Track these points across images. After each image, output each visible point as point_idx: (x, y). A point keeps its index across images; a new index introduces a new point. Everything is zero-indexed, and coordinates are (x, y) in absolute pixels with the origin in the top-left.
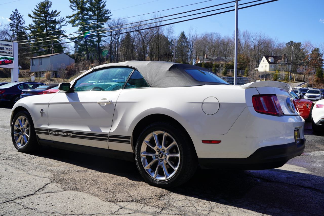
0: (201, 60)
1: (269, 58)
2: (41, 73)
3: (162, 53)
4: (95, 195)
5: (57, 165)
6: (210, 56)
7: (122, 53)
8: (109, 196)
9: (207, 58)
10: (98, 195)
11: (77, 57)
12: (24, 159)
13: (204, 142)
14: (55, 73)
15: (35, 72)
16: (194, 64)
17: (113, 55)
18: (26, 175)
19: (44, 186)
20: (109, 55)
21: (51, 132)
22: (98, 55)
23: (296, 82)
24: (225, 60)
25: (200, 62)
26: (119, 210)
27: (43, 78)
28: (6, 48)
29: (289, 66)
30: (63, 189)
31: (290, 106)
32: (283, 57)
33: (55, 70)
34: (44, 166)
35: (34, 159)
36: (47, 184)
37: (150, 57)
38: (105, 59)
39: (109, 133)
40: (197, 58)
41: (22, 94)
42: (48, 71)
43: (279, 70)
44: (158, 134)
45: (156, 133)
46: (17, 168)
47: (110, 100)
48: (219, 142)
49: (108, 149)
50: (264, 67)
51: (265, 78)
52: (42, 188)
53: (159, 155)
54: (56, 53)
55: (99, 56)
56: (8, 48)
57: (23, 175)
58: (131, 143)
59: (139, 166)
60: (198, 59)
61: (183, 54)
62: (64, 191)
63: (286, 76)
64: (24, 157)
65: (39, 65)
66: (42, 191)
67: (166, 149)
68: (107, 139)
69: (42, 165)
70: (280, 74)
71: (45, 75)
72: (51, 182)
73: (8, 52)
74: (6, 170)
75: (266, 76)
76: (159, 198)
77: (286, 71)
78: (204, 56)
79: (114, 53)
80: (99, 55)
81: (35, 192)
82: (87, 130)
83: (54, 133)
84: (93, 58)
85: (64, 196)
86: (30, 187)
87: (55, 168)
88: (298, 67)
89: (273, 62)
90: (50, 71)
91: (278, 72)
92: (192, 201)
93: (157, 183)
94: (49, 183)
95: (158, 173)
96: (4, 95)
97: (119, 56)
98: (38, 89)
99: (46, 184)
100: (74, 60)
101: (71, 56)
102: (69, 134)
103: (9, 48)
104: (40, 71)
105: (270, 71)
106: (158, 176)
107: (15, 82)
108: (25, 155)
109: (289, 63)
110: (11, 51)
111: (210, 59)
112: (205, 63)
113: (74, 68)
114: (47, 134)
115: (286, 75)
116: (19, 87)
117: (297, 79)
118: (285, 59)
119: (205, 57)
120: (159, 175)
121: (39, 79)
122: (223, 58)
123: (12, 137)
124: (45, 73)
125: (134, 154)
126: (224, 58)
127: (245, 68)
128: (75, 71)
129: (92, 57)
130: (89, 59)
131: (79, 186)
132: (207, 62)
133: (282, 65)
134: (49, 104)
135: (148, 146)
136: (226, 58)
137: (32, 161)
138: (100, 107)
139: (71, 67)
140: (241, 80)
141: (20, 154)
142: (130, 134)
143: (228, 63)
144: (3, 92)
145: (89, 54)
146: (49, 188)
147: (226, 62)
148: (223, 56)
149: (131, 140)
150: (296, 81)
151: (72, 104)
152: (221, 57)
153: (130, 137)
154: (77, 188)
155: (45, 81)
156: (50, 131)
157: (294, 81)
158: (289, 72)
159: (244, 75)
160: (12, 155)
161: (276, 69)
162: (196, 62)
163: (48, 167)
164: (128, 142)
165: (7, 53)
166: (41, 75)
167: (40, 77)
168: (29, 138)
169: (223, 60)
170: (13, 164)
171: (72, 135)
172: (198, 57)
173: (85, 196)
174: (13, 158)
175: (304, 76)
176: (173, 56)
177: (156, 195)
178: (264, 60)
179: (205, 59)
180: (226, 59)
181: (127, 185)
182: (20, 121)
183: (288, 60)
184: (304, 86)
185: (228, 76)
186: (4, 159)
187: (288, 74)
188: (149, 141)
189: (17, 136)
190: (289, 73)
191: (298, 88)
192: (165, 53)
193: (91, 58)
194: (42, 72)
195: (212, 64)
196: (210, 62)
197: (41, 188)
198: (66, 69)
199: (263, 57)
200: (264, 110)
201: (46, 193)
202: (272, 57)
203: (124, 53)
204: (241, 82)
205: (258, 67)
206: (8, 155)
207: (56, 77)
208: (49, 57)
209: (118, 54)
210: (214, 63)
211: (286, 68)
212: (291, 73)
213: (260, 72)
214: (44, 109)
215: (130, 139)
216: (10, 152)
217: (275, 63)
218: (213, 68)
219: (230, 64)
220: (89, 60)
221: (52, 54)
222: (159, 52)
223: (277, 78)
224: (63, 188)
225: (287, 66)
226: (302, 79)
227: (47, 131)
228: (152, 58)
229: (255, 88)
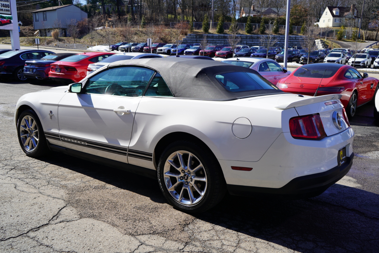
0: (246, 13)
1: (334, 9)
2: (47, 31)
3: (197, 4)
4: (114, 225)
5: (71, 178)
6: (257, 7)
7: (147, 4)
8: (128, 226)
9: (254, 10)
10: (116, 225)
11: (90, 10)
12: (34, 169)
13: (234, 168)
14: (63, 31)
15: (39, 30)
16: (237, 18)
17: (136, 7)
18: (38, 195)
19: (58, 212)
20: (129, 7)
21: (62, 138)
22: (116, 7)
23: (366, 41)
24: (277, 12)
25: (246, 15)
26: (138, 247)
27: (50, 37)
28: (2, 4)
29: (358, 20)
30: (79, 216)
32: (352, 8)
33: (64, 27)
34: (57, 179)
35: (45, 169)
36: (61, 209)
37: (182, 9)
38: (125, 11)
39: (128, 147)
40: (241, 10)
41: (26, 66)
42: (55, 29)
43: (346, 26)
44: (183, 154)
45: (179, 153)
46: (27, 183)
47: (129, 110)
48: (249, 169)
49: (127, 163)
50: (326, 21)
51: (327, 37)
52: (56, 215)
53: (184, 178)
54: (64, 4)
55: (118, 9)
56: (4, 4)
57: (35, 195)
58: (153, 160)
59: (162, 187)
60: (242, 12)
61: (224, 5)
62: (81, 220)
63: (353, 33)
64: (34, 166)
65: (44, 20)
66: (56, 219)
67: (192, 171)
68: (126, 153)
69: (55, 177)
70: (345, 31)
71: (52, 33)
72: (65, 206)
73: (5, 10)
74: (15, 187)
75: (328, 33)
76: (183, 227)
77: (354, 27)
78: (251, 7)
79: (136, 4)
80: (117, 6)
81: (49, 222)
82: (103, 140)
83: (66, 139)
84: (111, 11)
85: (80, 227)
86: (43, 214)
87: (69, 182)
88: (370, 21)
89: (338, 14)
90: (57, 28)
91: (344, 28)
92: (219, 232)
93: (182, 207)
94: (64, 207)
95: (183, 196)
96: (4, 67)
97: (142, 8)
98: (45, 59)
99: (60, 209)
100: (86, 14)
101: (83, 8)
102: (83, 143)
103: (5, 4)
104: (45, 28)
105: (333, 27)
106: (184, 200)
107: (17, 50)
108: (35, 161)
109: (359, 16)
110: (7, 8)
111: (258, 12)
112: (252, 17)
113: (87, 25)
114: (59, 139)
115: (354, 32)
116: (21, 56)
117: (368, 37)
118: (353, 11)
119: (252, 8)
120: (184, 198)
121: (45, 38)
122: (274, 10)
123: (19, 138)
124: (52, 31)
125: (156, 172)
126: (275, 9)
127: (302, 24)
128: (89, 29)
129: (109, 10)
130: (105, 12)
131: (96, 212)
132: (254, 15)
133: (350, 19)
134: (58, 105)
135: (171, 166)
136: (278, 10)
137: (44, 172)
138: (117, 115)
139: (83, 24)
140: (296, 39)
141: (29, 160)
142: (152, 151)
143: (280, 17)
144: (2, 64)
145: (105, 6)
146: (64, 214)
147: (278, 15)
148: (274, 7)
149: (152, 157)
150: (365, 40)
151: (85, 109)
152: (272, 9)
153: (152, 154)
154: (95, 214)
155: (52, 42)
156: (61, 137)
157: (363, 40)
158: (358, 28)
159: (300, 33)
160: (20, 162)
161: (342, 24)
162: (240, 16)
163: (62, 181)
164: (151, 159)
165: (4, 10)
166: (48, 33)
167: (46, 36)
168: (38, 143)
169: (274, 12)
170: (23, 176)
171: (87, 144)
172: (242, 8)
173: (103, 227)
174: (22, 166)
175: (377, 33)
176: (211, 8)
177: (179, 224)
178: (326, 13)
179: (251, 12)
180: (278, 11)
181: (149, 209)
182: (27, 121)
183: (357, 12)
184: (376, 46)
185: (279, 34)
186: (12, 169)
187: (356, 32)
188: (173, 160)
189: (24, 138)
190: (358, 29)
191: (368, 50)
192: (201, 4)
193: (108, 10)
194: (48, 29)
195: (260, 18)
196: (258, 15)
197: (56, 214)
198: (77, 26)
199: (325, 9)
200: (302, 134)
201: (61, 222)
202: (337, 8)
203: (149, 4)
204: (296, 42)
205: (318, 21)
206: (16, 161)
207: (65, 36)
208: (55, 10)
209: (141, 6)
210: (263, 17)
211: (355, 23)
212: (360, 30)
213: (321, 28)
214: (52, 111)
215: (152, 156)
216: (18, 157)
217: (340, 15)
218: (261, 24)
219: (283, 18)
220: (106, 14)
221: (59, 7)
222: (193, 2)
223: (342, 37)
224: (79, 215)
225: (357, 20)
226: (374, 37)
227: (59, 136)
228: (184, 10)
229: (294, 108)
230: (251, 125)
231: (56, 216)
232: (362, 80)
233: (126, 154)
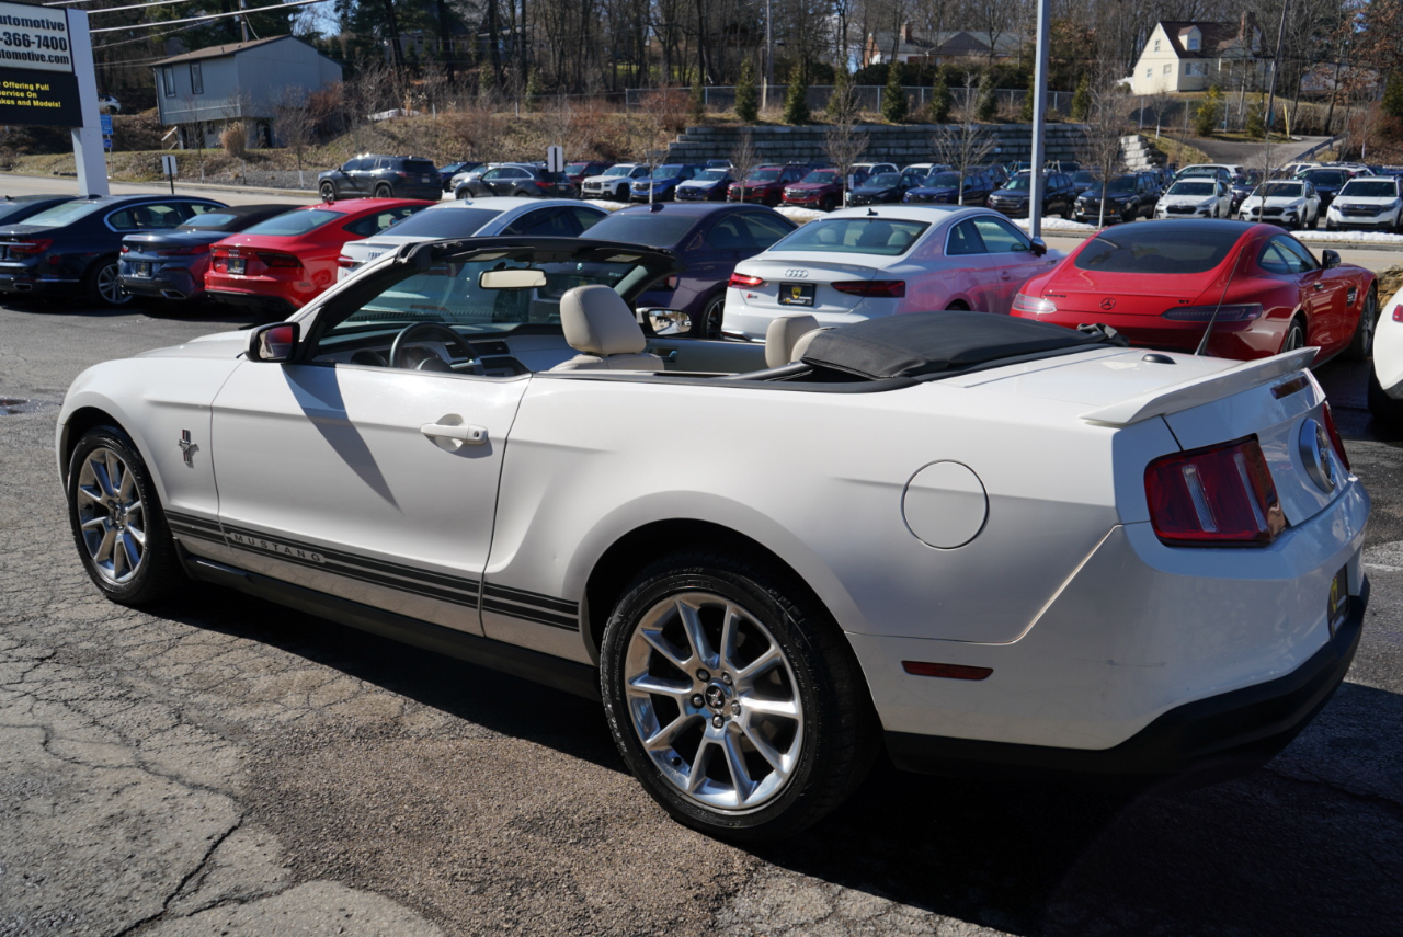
0: (883, 52)
1: (1183, 30)
2: (205, 130)
3: (714, 25)
4: (429, 913)
5: (267, 691)
6: (922, 30)
7: (544, 29)
8: (490, 915)
9: (910, 40)
10: (439, 913)
11: (351, 53)
12: (127, 655)
13: (912, 667)
14: (261, 128)
15: (177, 125)
16: (853, 68)
17: (506, 38)
18: (133, 778)
19: (207, 855)
20: (485, 38)
21: (232, 535)
22: (440, 40)
23: (1294, 137)
24: (990, 45)
25: (882, 58)
27: (215, 150)
28: (39, 37)
29: (1267, 66)
30: (289, 871)
31: (1314, 464)
32: (1243, 23)
33: (262, 115)
34: (214, 699)
35: (171, 653)
36: (220, 841)
37: (664, 43)
38: (469, 55)
39: (483, 574)
40: (865, 40)
41: (126, 255)
42: (231, 121)
43: (1222, 87)
44: (701, 605)
45: (686, 603)
46: (95, 723)
47: (480, 430)
49: (481, 634)
50: (1158, 72)
51: (1161, 125)
52: (198, 870)
53: (709, 699)
54: (261, 38)
55: (446, 46)
56: (46, 38)
57: (119, 777)
58: (580, 628)
59: (618, 735)
60: (869, 47)
61: (807, 26)
62: (298, 889)
63: (1250, 110)
64: (131, 642)
65: (193, 92)
66: (196, 891)
67: (737, 674)
68: (476, 598)
69: (205, 691)
70: (1224, 106)
71: (223, 136)
72: (236, 823)
73: (50, 57)
74: (45, 744)
75: (1164, 115)
76: (713, 910)
77: (1253, 91)
78: (899, 31)
79: (506, 28)
80: (443, 39)
81: (165, 904)
83: (245, 540)
84: (422, 53)
85: (290, 928)
86: (144, 867)
87: (260, 711)
88: (1307, 69)
89: (1198, 48)
90: (239, 120)
91: (1220, 96)
92: (859, 929)
93: (702, 817)
94: (231, 831)
95: (704, 772)
96: (51, 258)
97: (528, 42)
99: (216, 838)
100: (338, 69)
101: (327, 47)
102: (308, 555)
103: (52, 38)
104: (199, 120)
105: (1181, 91)
106: (709, 785)
107: (92, 197)
108: (133, 623)
109: (1270, 53)
110: (59, 49)
111: (926, 45)
112: (903, 63)
113: (341, 104)
114: (219, 539)
115: (1252, 107)
116: (109, 220)
117: (1299, 123)
118: (1249, 34)
119: (903, 34)
120: (709, 780)
121: (200, 155)
122: (980, 39)
123: (74, 533)
124: (222, 130)
125: (597, 669)
126: (981, 36)
127: (1075, 84)
128: (348, 119)
129: (416, 52)
130: (402, 59)
131: (359, 853)
132: (909, 59)
133: (1236, 63)
134: (211, 409)
135: (654, 653)
136: (994, 38)
137: (164, 670)
139: (326, 102)
140: (1056, 137)
141: (114, 618)
142: (579, 597)
143: (1001, 63)
144: (44, 247)
145: (401, 39)
146: (230, 865)
147: (991, 56)
148: (977, 28)
149: (579, 617)
150: (1292, 133)
152: (971, 34)
153: (577, 603)
154: (352, 861)
155: (224, 165)
156: (228, 531)
157: (1284, 132)
158: (1268, 92)
159: (1068, 115)
160: (78, 629)
161: (1209, 81)
162: (863, 62)
163: (231, 705)
164: (571, 625)
165: (47, 58)
166: (208, 137)
167: (202, 145)
168: (144, 551)
169: (980, 47)
170: (81, 689)
171: (323, 560)
172: (870, 35)
173: (385, 924)
174: (85, 645)
175: (1331, 109)
176: (762, 36)
177: (696, 897)
178: (1157, 42)
179: (900, 47)
180: (993, 44)
182: (102, 468)
183: (1263, 39)
184: (1329, 154)
185: (1000, 120)
186: (42, 659)
187: (1259, 105)
188: (661, 629)
189: (95, 533)
190: (1268, 96)
191: (1303, 167)
192: (727, 24)
193: (412, 50)
194: (209, 122)
195: (930, 66)
196: (925, 57)
197: (195, 867)
198: (308, 110)
199: (1155, 26)
201: (213, 905)
202: (1194, 27)
203: (550, 28)
204: (1057, 145)
205: (1130, 73)
206: (62, 625)
207: (269, 144)
208: (232, 55)
209: (524, 34)
210: (941, 63)
211: (1254, 76)
212: (1274, 97)
213: (1140, 97)
214: (191, 432)
215: (576, 613)
216: (74, 605)
217: (1205, 52)
218: (937, 88)
219: (1010, 66)
220: (404, 64)
221: (245, 44)
222: (701, 19)
223: (1213, 125)
224: (291, 866)
225: (1260, 64)
226: (1322, 122)
227: (218, 528)
228: (670, 47)
229: (1160, 419)
230: (982, 491)
231: (196, 875)
232: (1318, 275)
233: (474, 600)
